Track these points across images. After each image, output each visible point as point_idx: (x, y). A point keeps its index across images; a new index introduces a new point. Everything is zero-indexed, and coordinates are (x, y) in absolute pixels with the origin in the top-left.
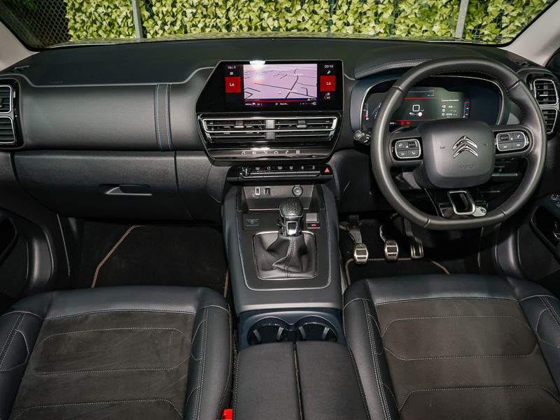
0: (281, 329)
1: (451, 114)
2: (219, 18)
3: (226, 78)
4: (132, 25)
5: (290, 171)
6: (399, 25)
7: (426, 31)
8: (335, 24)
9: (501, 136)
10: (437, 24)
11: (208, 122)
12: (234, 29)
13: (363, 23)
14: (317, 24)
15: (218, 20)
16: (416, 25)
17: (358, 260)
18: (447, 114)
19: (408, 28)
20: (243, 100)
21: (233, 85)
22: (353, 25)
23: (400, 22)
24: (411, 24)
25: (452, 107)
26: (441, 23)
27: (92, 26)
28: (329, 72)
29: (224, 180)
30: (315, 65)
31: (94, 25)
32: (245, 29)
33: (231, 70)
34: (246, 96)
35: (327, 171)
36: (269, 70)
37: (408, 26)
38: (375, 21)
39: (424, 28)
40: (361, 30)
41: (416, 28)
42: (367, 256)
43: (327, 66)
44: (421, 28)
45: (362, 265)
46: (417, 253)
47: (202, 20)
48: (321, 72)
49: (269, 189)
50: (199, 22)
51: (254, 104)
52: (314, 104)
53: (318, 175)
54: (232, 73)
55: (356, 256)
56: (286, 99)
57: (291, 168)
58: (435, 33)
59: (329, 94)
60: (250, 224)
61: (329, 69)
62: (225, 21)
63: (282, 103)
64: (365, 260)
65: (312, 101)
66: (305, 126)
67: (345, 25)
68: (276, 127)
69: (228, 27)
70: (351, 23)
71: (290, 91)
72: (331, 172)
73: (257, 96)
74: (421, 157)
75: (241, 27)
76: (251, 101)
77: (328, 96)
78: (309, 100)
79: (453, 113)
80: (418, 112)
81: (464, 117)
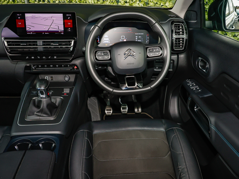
0: (30, 145)
1: (140, 41)
3: (16, 20)
4: (24, 1)
5: (57, 67)
6: (150, 3)
7: (163, 6)
8: (120, 2)
9: (150, 49)
10: (168, 2)
11: (7, 42)
13: (133, 2)
14: (112, 2)
16: (158, 3)
17: (107, 114)
18: (138, 41)
19: (154, 4)
20: (26, 32)
21: (20, 23)
22: (129, 2)
23: (151, 2)
24: (155, 2)
25: (140, 37)
26: (169, 2)
27: (4, 1)
28: (69, 18)
29: (23, 72)
30: (62, 14)
31: (6, 1)
33: (19, 16)
34: (27, 29)
35: (75, 67)
36: (38, 16)
37: (154, 3)
38: (139, 1)
39: (162, 4)
40: (133, 5)
41: (158, 4)
42: (111, 112)
43: (68, 15)
44: (160, 4)
45: (109, 116)
46: (138, 111)
48: (65, 18)
49: (52, 77)
51: (31, 33)
52: (62, 33)
53: (71, 69)
54: (19, 18)
55: (106, 112)
56: (48, 31)
57: (57, 66)
58: (167, 6)
59: (69, 29)
60: (33, 93)
61: (69, 16)
63: (46, 33)
64: (110, 114)
66: (58, 44)
67: (125, 3)
68: (44, 45)
70: (128, 2)
71: (49, 27)
72: (78, 68)
73: (33, 29)
74: (110, 59)
76: (30, 32)
77: (69, 30)
78: (59, 31)
79: (141, 40)
80: (124, 39)
81: (147, 42)
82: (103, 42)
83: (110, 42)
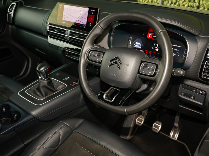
2: (195, 2)
11: (49, 27)
12: (201, 9)
15: (195, 4)
20: (62, 20)
21: (60, 13)
25: (176, 50)
28: (93, 13)
30: (88, 9)
32: (206, 9)
33: (60, 6)
43: (92, 10)
46: (173, 136)
47: (188, 3)
50: (186, 4)
51: (65, 22)
52: (85, 27)
54: (60, 8)
56: (75, 23)
61: (93, 12)
62: (197, 4)
65: (84, 26)
66: (78, 37)
69: (198, 7)
71: (77, 19)
73: (66, 19)
74: (101, 63)
75: (204, 8)
77: (90, 25)
78: (83, 25)
79: (177, 54)
80: (156, 48)
81: (183, 58)
82: (134, 46)
83: (140, 48)
